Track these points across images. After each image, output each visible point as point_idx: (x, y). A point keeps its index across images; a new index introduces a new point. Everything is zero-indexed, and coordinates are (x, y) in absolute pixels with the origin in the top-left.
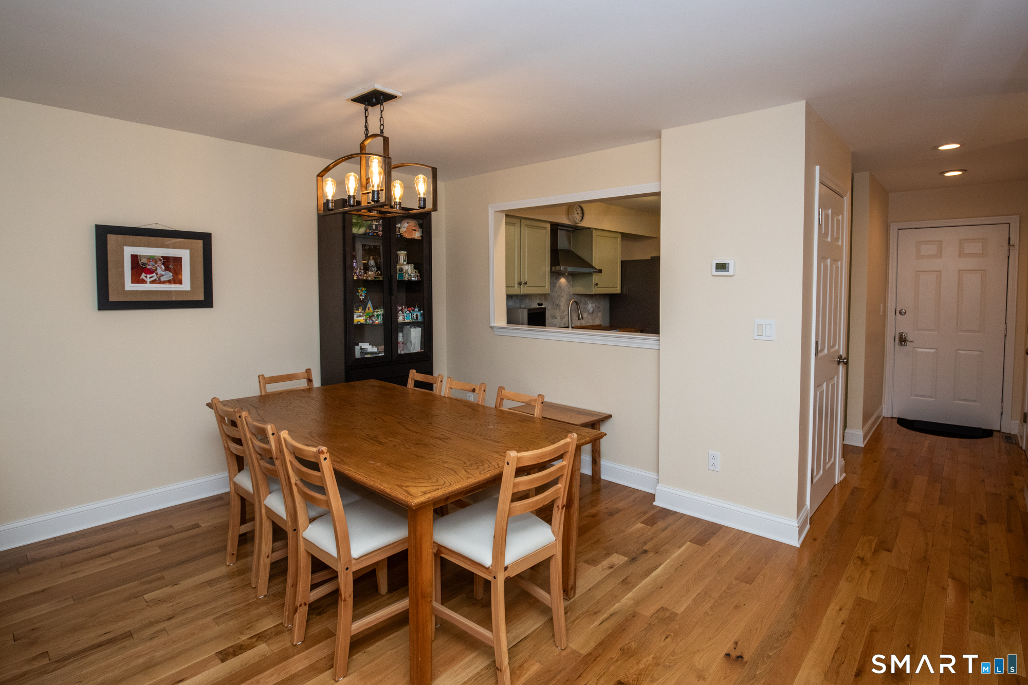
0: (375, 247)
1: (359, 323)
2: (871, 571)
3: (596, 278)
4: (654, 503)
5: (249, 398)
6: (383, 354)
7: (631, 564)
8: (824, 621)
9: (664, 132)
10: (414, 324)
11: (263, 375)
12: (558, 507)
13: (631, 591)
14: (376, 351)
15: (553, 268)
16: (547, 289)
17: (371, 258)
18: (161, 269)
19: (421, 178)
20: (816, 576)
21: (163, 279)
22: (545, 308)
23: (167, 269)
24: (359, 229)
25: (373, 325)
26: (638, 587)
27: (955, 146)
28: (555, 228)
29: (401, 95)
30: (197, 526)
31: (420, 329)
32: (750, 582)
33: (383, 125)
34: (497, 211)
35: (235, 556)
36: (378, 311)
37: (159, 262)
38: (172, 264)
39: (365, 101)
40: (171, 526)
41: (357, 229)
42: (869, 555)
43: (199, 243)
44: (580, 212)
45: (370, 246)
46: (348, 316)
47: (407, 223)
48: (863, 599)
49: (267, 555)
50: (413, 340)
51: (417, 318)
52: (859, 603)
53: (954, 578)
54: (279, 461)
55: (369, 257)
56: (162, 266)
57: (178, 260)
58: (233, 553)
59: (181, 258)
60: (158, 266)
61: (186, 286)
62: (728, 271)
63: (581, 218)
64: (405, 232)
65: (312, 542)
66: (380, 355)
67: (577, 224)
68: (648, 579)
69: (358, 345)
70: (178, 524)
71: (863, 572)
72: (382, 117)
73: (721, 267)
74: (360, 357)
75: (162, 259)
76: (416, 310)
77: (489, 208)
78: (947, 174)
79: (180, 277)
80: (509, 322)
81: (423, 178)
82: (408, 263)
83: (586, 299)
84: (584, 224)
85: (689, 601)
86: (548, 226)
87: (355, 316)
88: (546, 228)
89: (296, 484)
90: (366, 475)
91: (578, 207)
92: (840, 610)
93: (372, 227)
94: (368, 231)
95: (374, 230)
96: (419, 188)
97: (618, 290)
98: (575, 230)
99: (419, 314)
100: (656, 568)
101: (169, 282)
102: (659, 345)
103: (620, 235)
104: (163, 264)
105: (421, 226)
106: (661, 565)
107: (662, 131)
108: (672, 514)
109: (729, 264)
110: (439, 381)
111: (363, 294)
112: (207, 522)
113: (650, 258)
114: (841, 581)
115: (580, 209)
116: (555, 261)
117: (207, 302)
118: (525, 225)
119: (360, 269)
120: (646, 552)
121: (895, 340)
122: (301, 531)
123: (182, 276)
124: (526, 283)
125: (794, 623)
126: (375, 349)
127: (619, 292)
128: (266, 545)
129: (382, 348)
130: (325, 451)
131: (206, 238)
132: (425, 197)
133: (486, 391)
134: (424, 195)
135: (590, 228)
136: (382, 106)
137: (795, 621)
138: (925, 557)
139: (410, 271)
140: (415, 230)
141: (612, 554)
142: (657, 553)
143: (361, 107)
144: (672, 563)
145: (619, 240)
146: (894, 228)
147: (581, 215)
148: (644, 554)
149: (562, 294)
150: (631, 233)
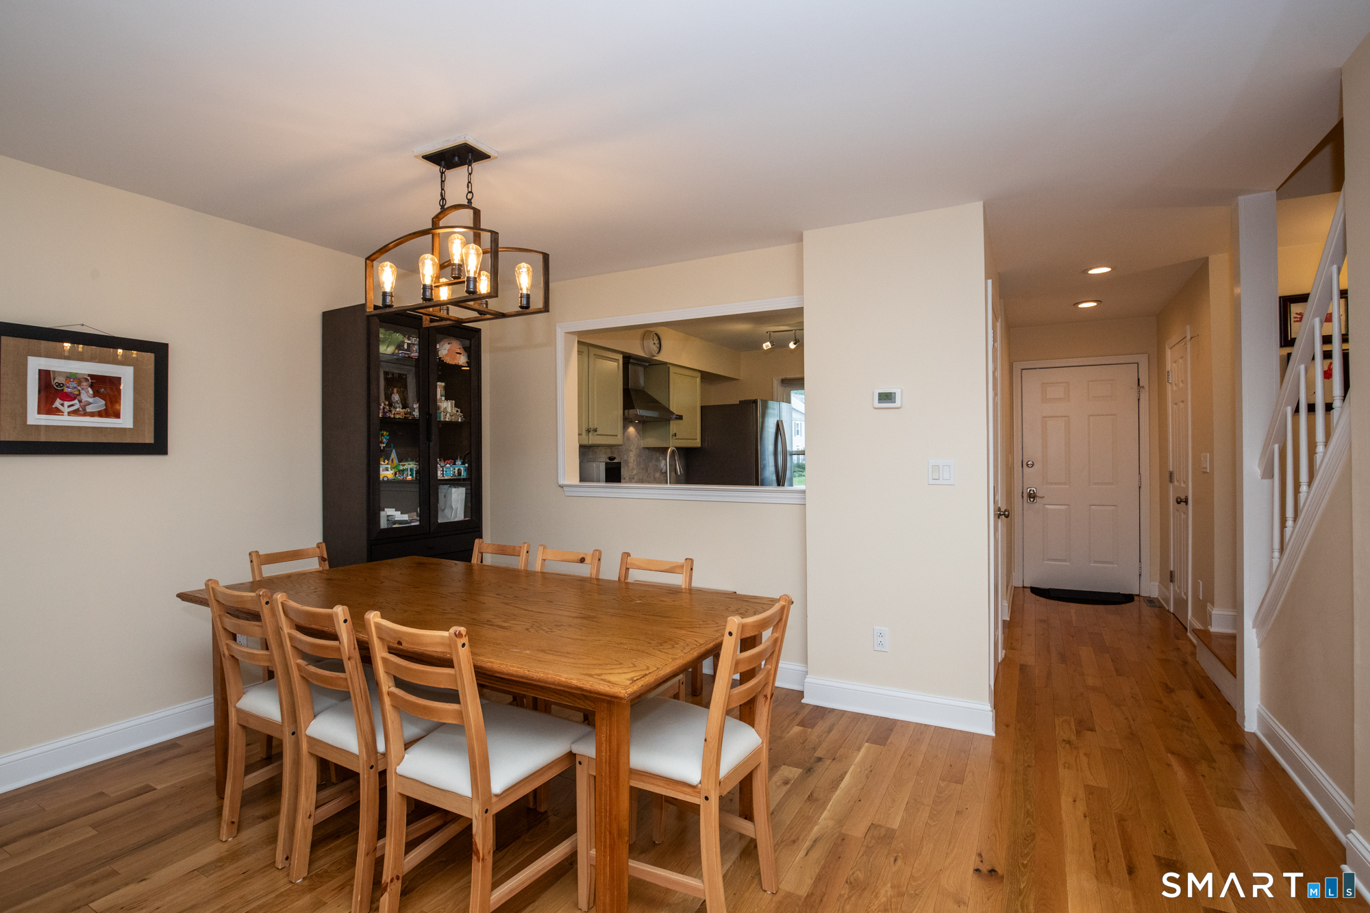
0: (400, 375)
1: (385, 479)
2: (1085, 754)
3: (674, 426)
4: (803, 701)
5: (242, 584)
6: (417, 523)
7: (809, 776)
8: (1064, 816)
9: (806, 234)
10: (455, 482)
11: (257, 552)
12: (766, 696)
13: (825, 809)
14: (407, 519)
15: (626, 411)
16: (618, 440)
17: (395, 390)
18: (87, 395)
19: (524, 267)
20: (1029, 766)
21: (89, 409)
22: (620, 463)
23: (96, 394)
24: (387, 347)
25: (405, 482)
26: (831, 803)
27: (1106, 270)
28: (628, 359)
29: (496, 155)
30: (148, 789)
31: (464, 489)
32: (960, 781)
33: (471, 192)
34: (568, 333)
35: (236, 825)
36: (404, 465)
37: (85, 384)
38: (106, 388)
39: (441, 161)
40: (102, 794)
41: (385, 348)
42: (1073, 738)
43: (149, 358)
44: (656, 342)
45: (393, 374)
46: (373, 470)
47: (449, 344)
48: (1093, 787)
49: (309, 814)
50: (454, 505)
51: (460, 473)
52: (1090, 790)
53: (1173, 753)
54: (353, 662)
55: (393, 390)
56: (90, 389)
57: (114, 382)
58: (233, 820)
59: (120, 378)
60: (83, 389)
61: (126, 420)
62: (895, 402)
63: (658, 350)
64: (446, 355)
65: (414, 778)
66: (413, 524)
67: (654, 356)
68: (838, 792)
69: (384, 510)
70: (114, 789)
71: (1076, 757)
72: (469, 182)
73: (886, 397)
74: (386, 527)
75: (89, 378)
76: (459, 462)
77: (557, 327)
78: (1082, 306)
79: (117, 407)
80: (583, 478)
81: (528, 268)
82: (446, 399)
83: (658, 454)
84: (660, 358)
85: (901, 812)
86: (620, 357)
87: (381, 469)
88: (618, 360)
89: (389, 694)
90: (522, 665)
91: (655, 335)
92: (1074, 801)
93: (403, 346)
94: (397, 351)
95: (406, 350)
96: (521, 282)
97: (697, 443)
98: (649, 365)
99: (462, 469)
100: (842, 777)
101: (100, 414)
102: (805, 498)
103: (699, 374)
104: (91, 386)
105: (467, 350)
106: (846, 773)
107: (805, 233)
108: (829, 712)
109: (895, 393)
110: (525, 552)
111: (384, 440)
112: (164, 781)
113: (738, 403)
114: (1060, 770)
115: (657, 338)
116: (628, 403)
117: (159, 446)
118: (594, 355)
119: (385, 405)
120: (820, 759)
121: (1023, 497)
122: (394, 765)
123: (120, 406)
124: (595, 430)
125: (1032, 822)
126: (405, 517)
127: (699, 445)
128: (307, 798)
129: (415, 516)
130: (464, 633)
131: (160, 351)
132: (529, 293)
133: (602, 560)
134: (527, 289)
135: (665, 363)
136: (470, 167)
137: (1033, 819)
138: (1132, 734)
139: (449, 410)
140: (460, 354)
141: (780, 766)
142: (834, 759)
143: (436, 169)
144: (859, 770)
145: (698, 380)
146: (1018, 366)
147: (658, 346)
148: (820, 763)
149: (631, 448)
150: (711, 372)
